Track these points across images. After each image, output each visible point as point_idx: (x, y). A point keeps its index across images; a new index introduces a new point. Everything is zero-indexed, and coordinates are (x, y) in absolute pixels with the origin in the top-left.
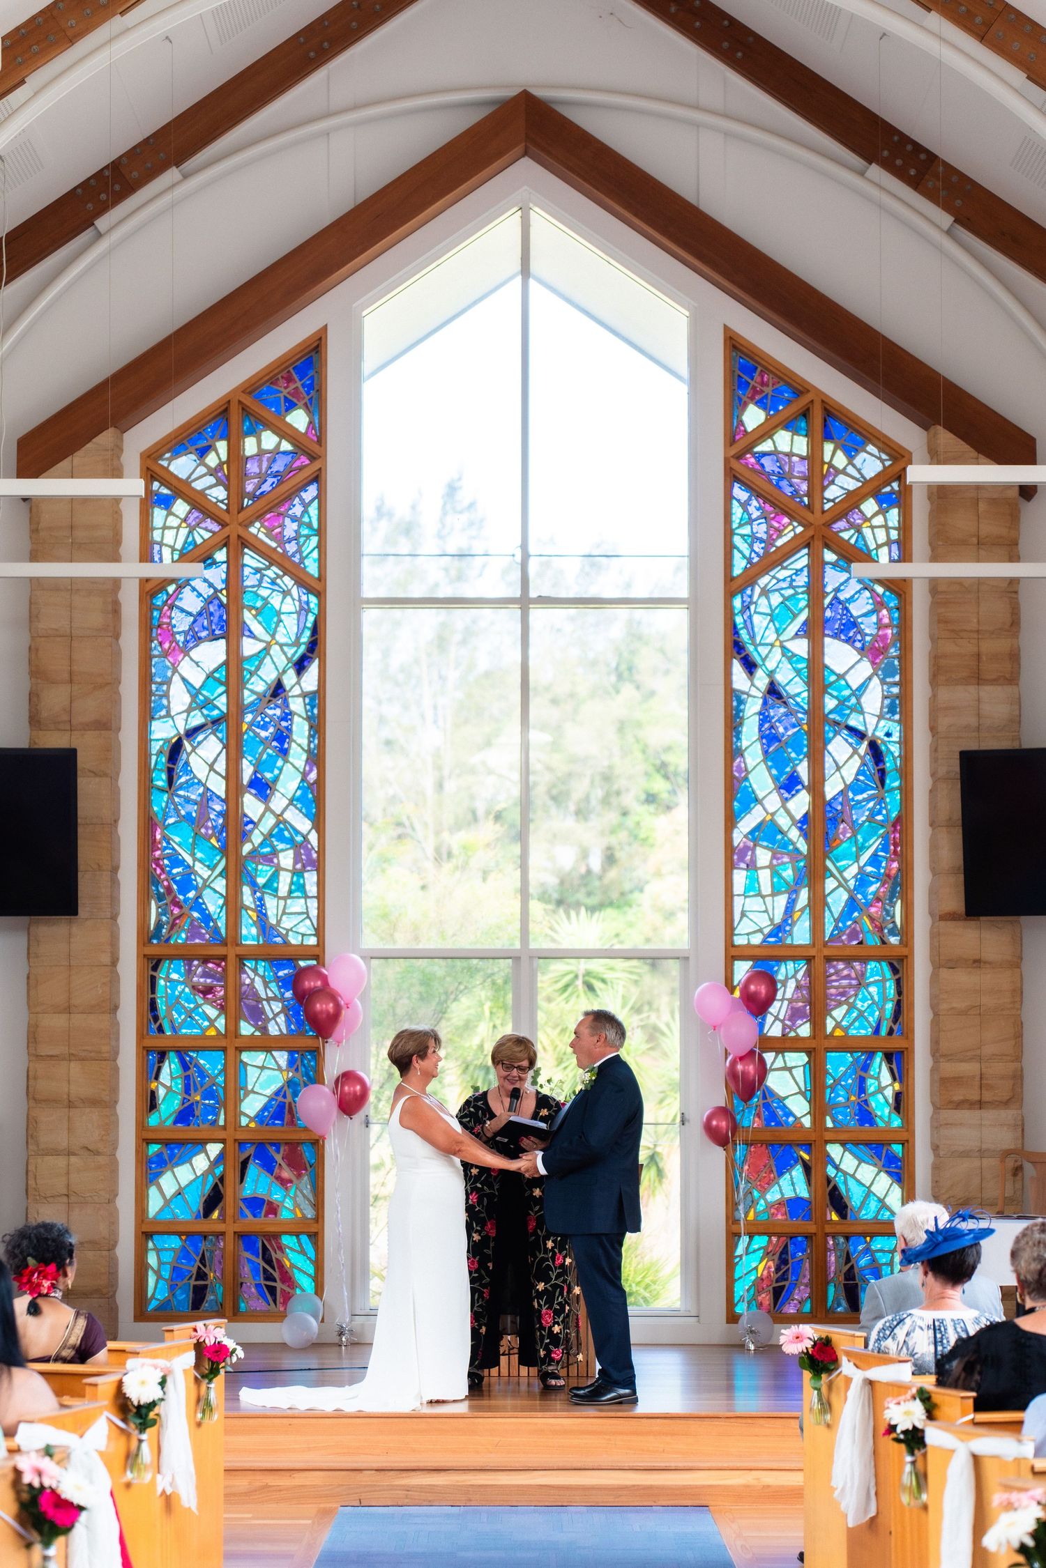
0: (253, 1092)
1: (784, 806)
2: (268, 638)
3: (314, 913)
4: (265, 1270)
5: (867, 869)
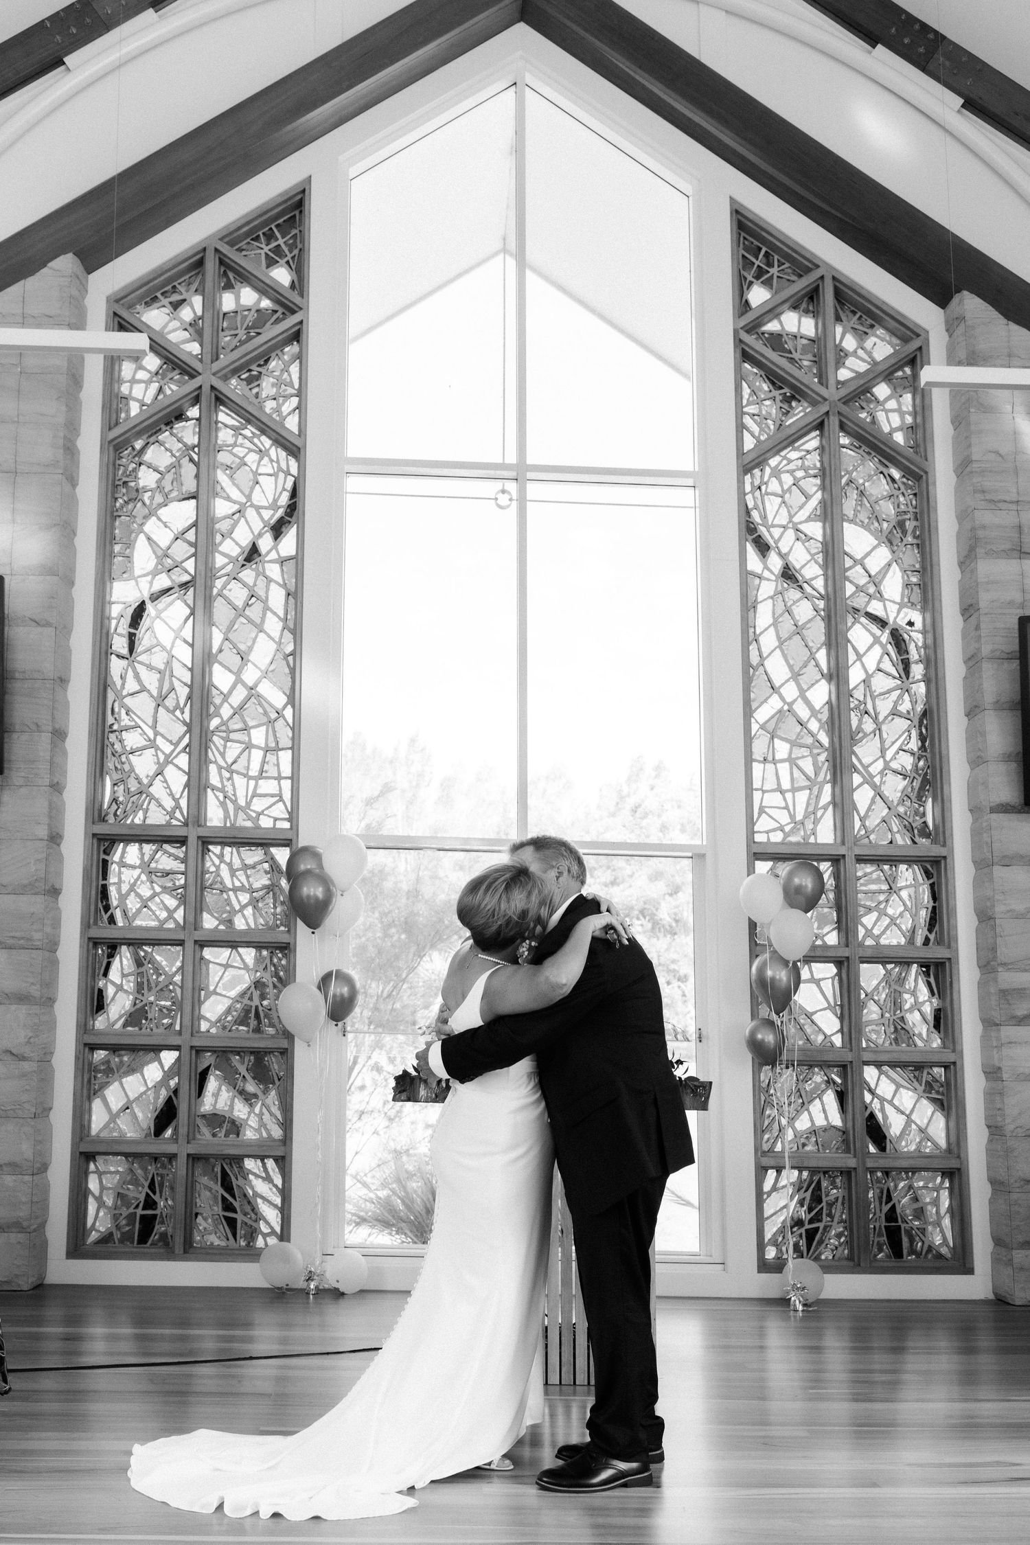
0: (215, 993)
1: (802, 696)
2: (244, 500)
3: (287, 796)
4: (224, 1198)
5: (894, 765)
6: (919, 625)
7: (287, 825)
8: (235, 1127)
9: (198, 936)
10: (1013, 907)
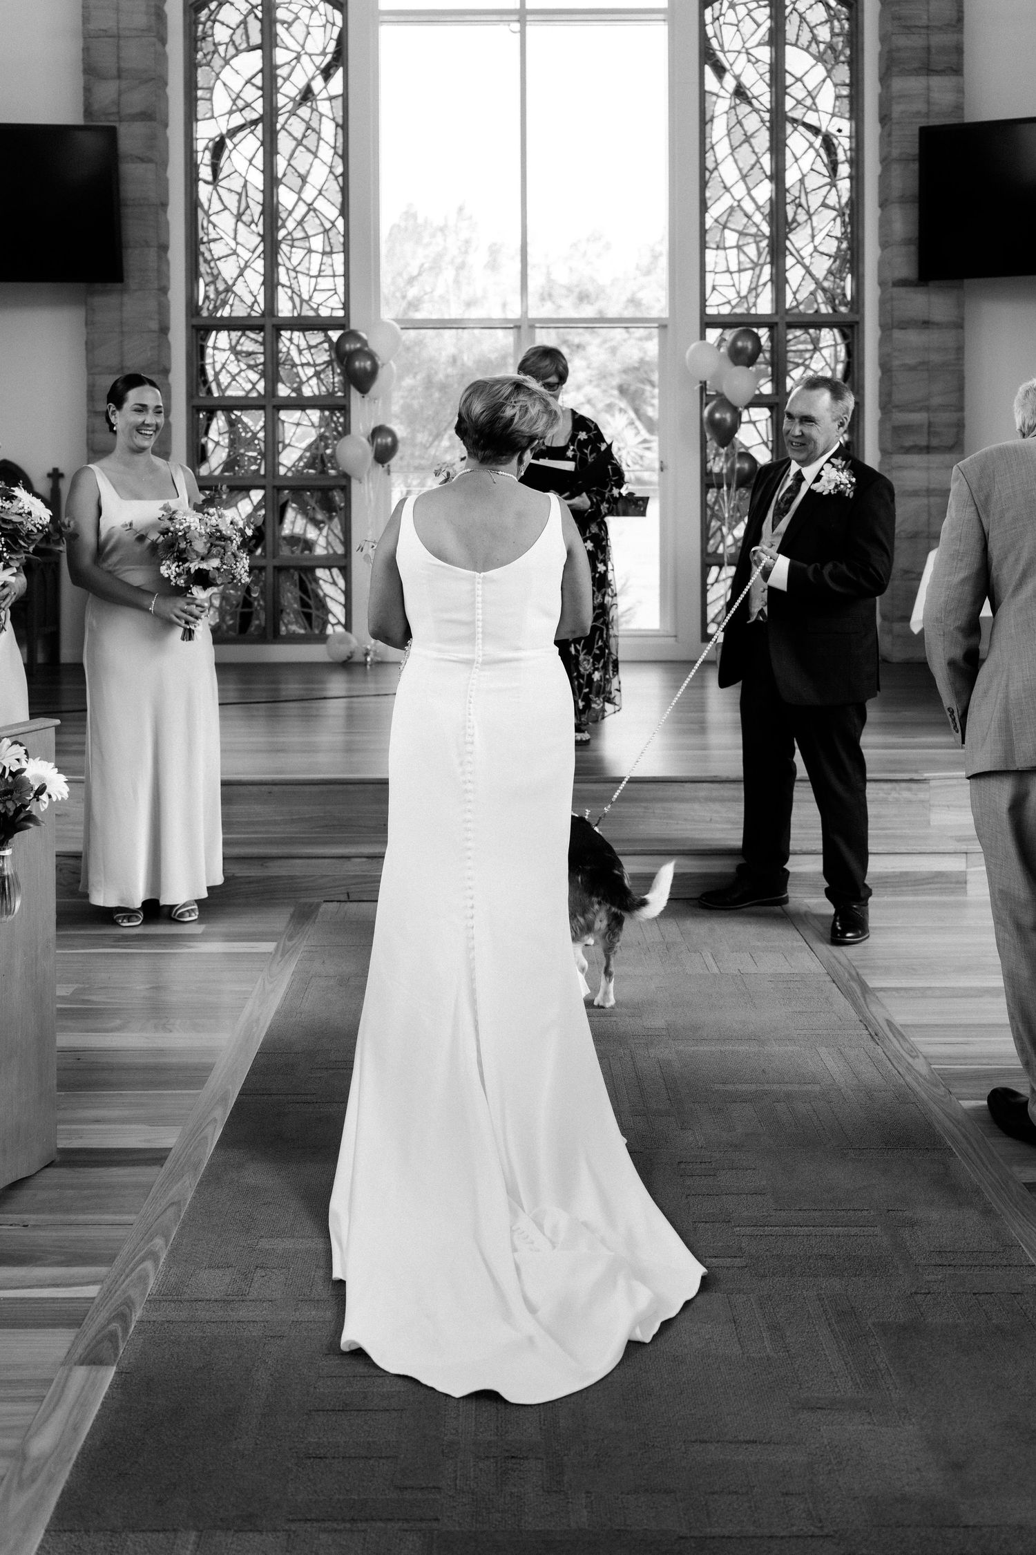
0: (289, 445)
1: (749, 194)
2: (299, 49)
3: (341, 290)
4: (302, 599)
5: (821, 249)
6: (846, 132)
7: (341, 313)
8: (309, 545)
9: (275, 402)
10: (907, 361)
